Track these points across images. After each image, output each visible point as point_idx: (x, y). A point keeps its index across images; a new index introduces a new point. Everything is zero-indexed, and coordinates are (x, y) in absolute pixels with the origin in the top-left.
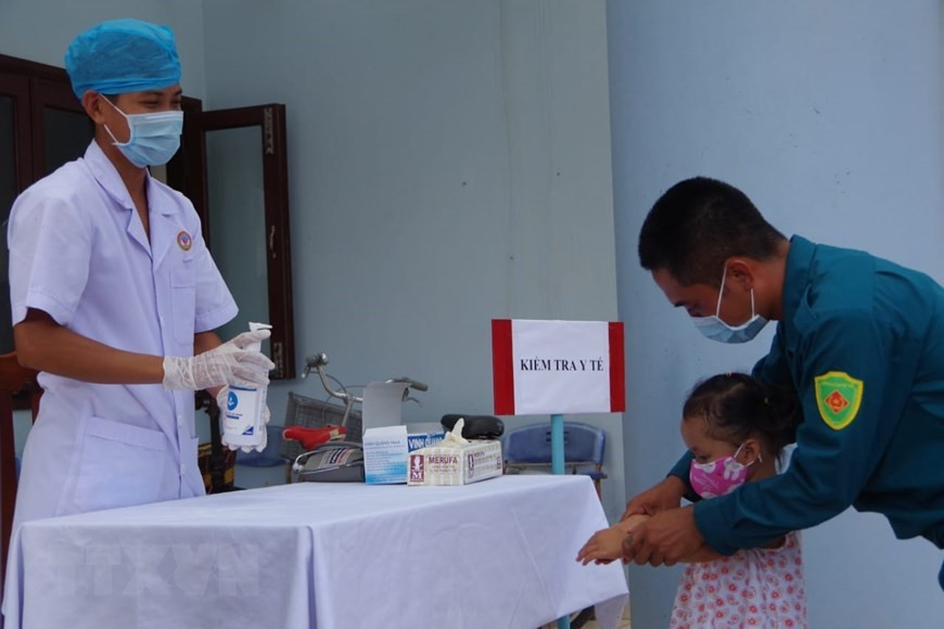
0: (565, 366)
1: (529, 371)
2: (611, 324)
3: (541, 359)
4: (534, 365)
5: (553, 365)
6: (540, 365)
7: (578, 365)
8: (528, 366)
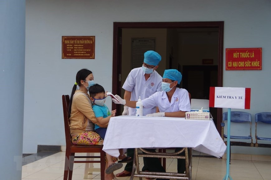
0: (230, 97)
1: (219, 98)
2: (246, 89)
3: (223, 96)
4: (221, 97)
5: (227, 97)
6: (223, 97)
7: (234, 98)
8: (219, 97)
